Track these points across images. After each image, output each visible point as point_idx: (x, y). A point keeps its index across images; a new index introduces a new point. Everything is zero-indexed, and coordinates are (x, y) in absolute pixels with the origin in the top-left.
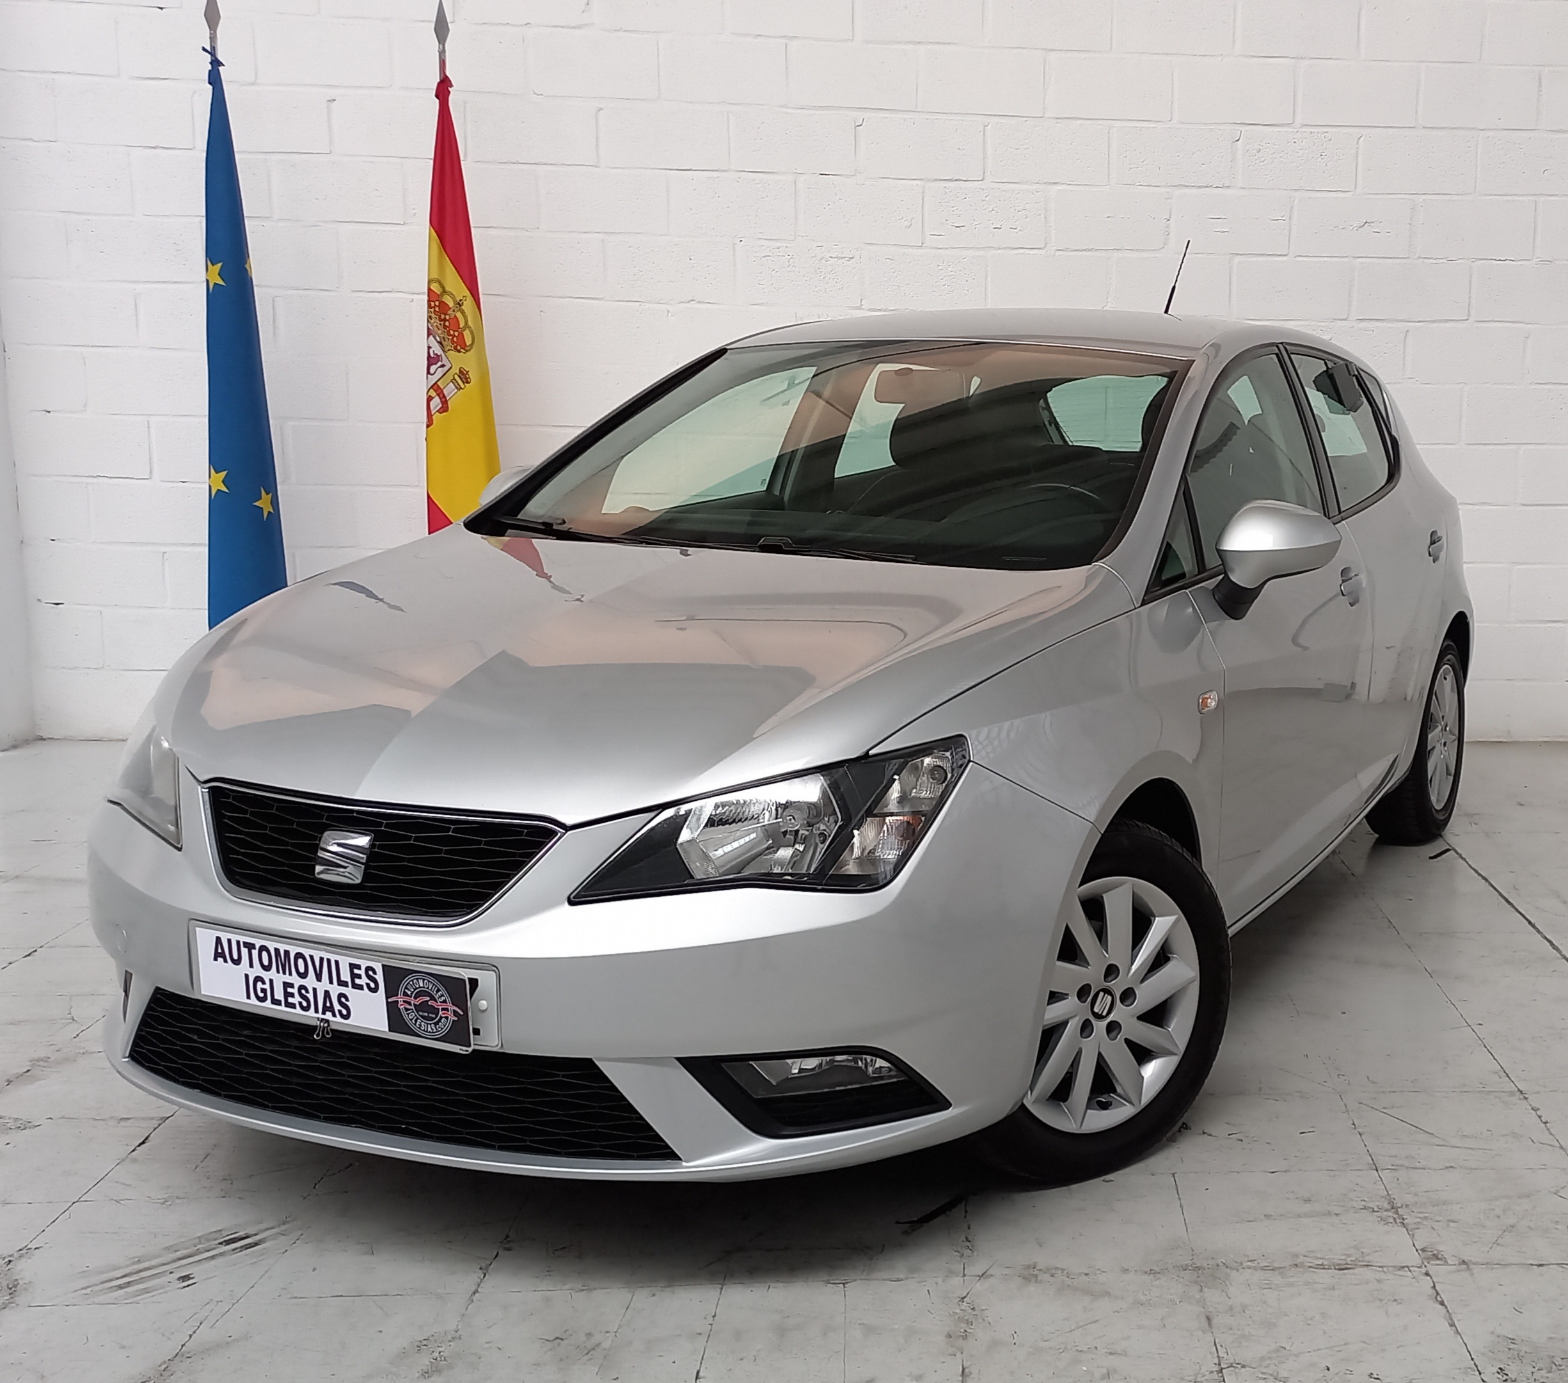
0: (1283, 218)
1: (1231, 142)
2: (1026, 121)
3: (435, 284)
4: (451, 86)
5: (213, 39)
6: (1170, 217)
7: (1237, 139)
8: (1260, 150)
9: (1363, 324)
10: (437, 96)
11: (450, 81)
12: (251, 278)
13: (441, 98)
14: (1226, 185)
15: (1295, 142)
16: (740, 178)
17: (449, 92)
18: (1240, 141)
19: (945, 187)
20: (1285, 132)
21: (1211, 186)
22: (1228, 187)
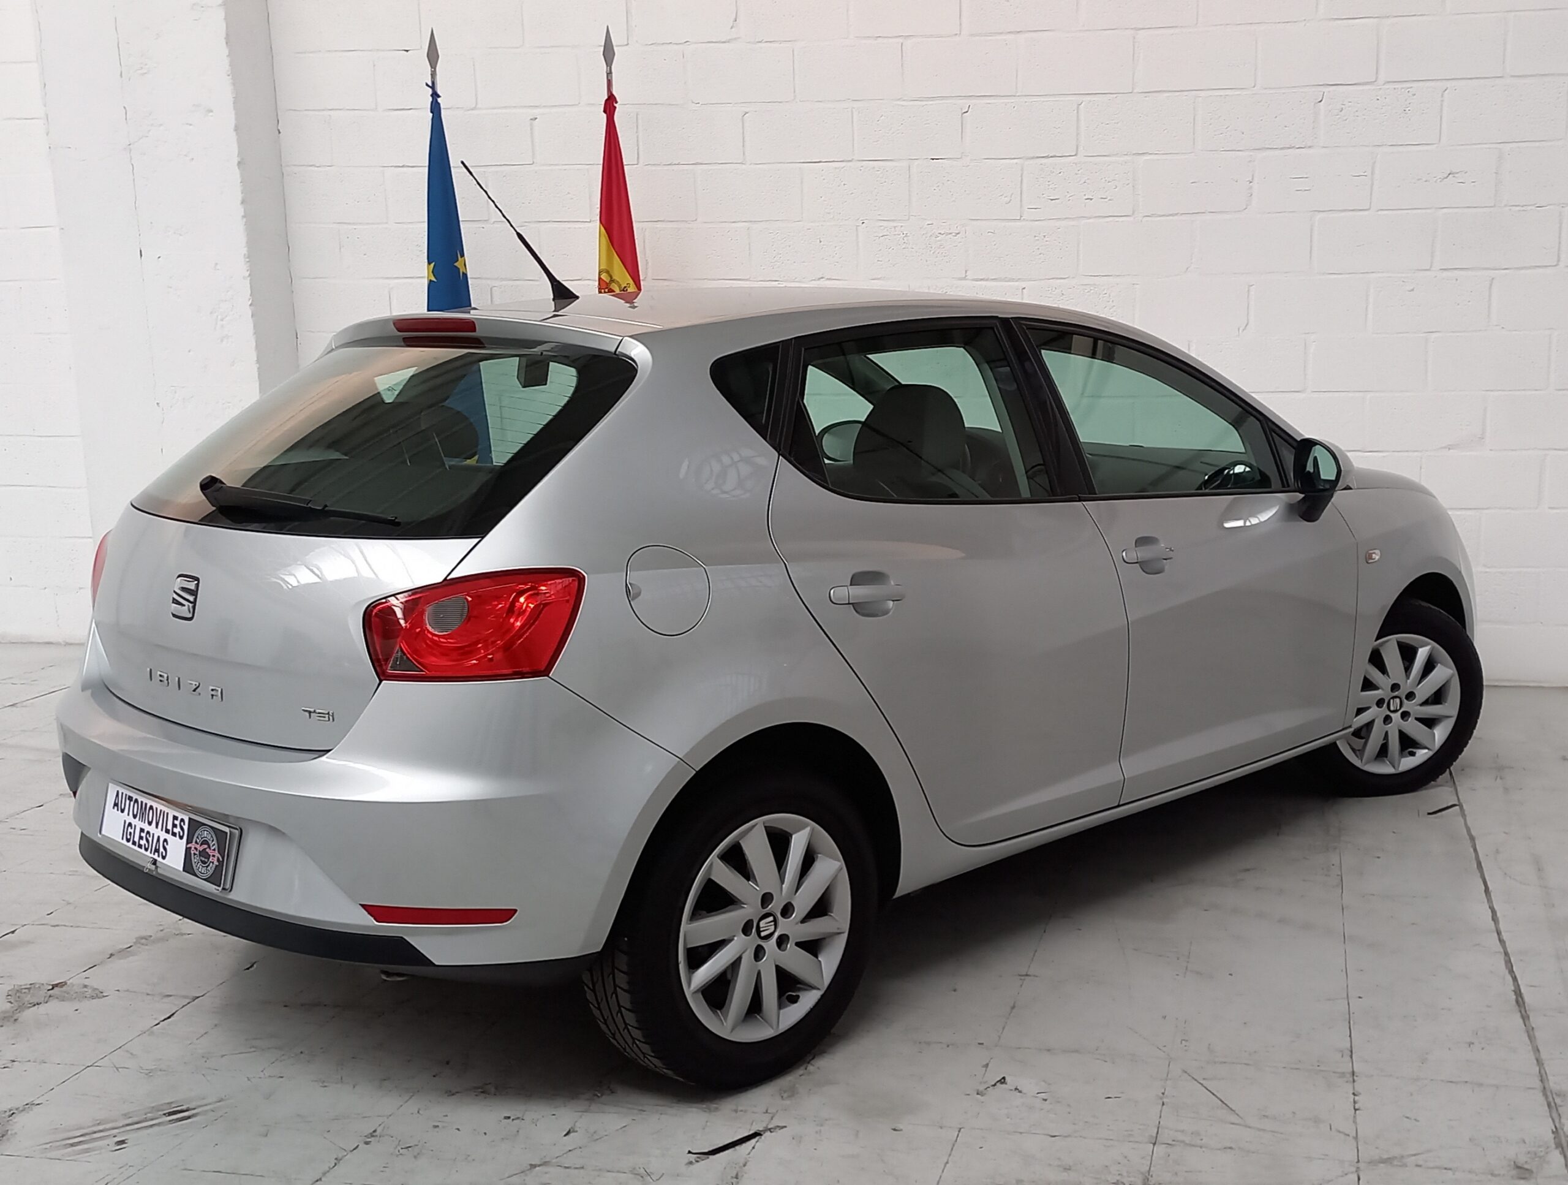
0: (1365, 174)
1: (1313, 104)
2: (1116, 97)
3: (604, 274)
4: (616, 102)
5: (433, 75)
6: (1253, 179)
7: (1320, 100)
8: (1342, 109)
9: (1445, 274)
10: (605, 111)
11: (615, 98)
12: (465, 275)
13: (608, 112)
14: (1309, 145)
15: (1378, 99)
16: (862, 167)
17: (615, 108)
18: (1322, 102)
19: (1041, 164)
20: (1369, 89)
21: (1293, 147)
22: (1310, 147)
